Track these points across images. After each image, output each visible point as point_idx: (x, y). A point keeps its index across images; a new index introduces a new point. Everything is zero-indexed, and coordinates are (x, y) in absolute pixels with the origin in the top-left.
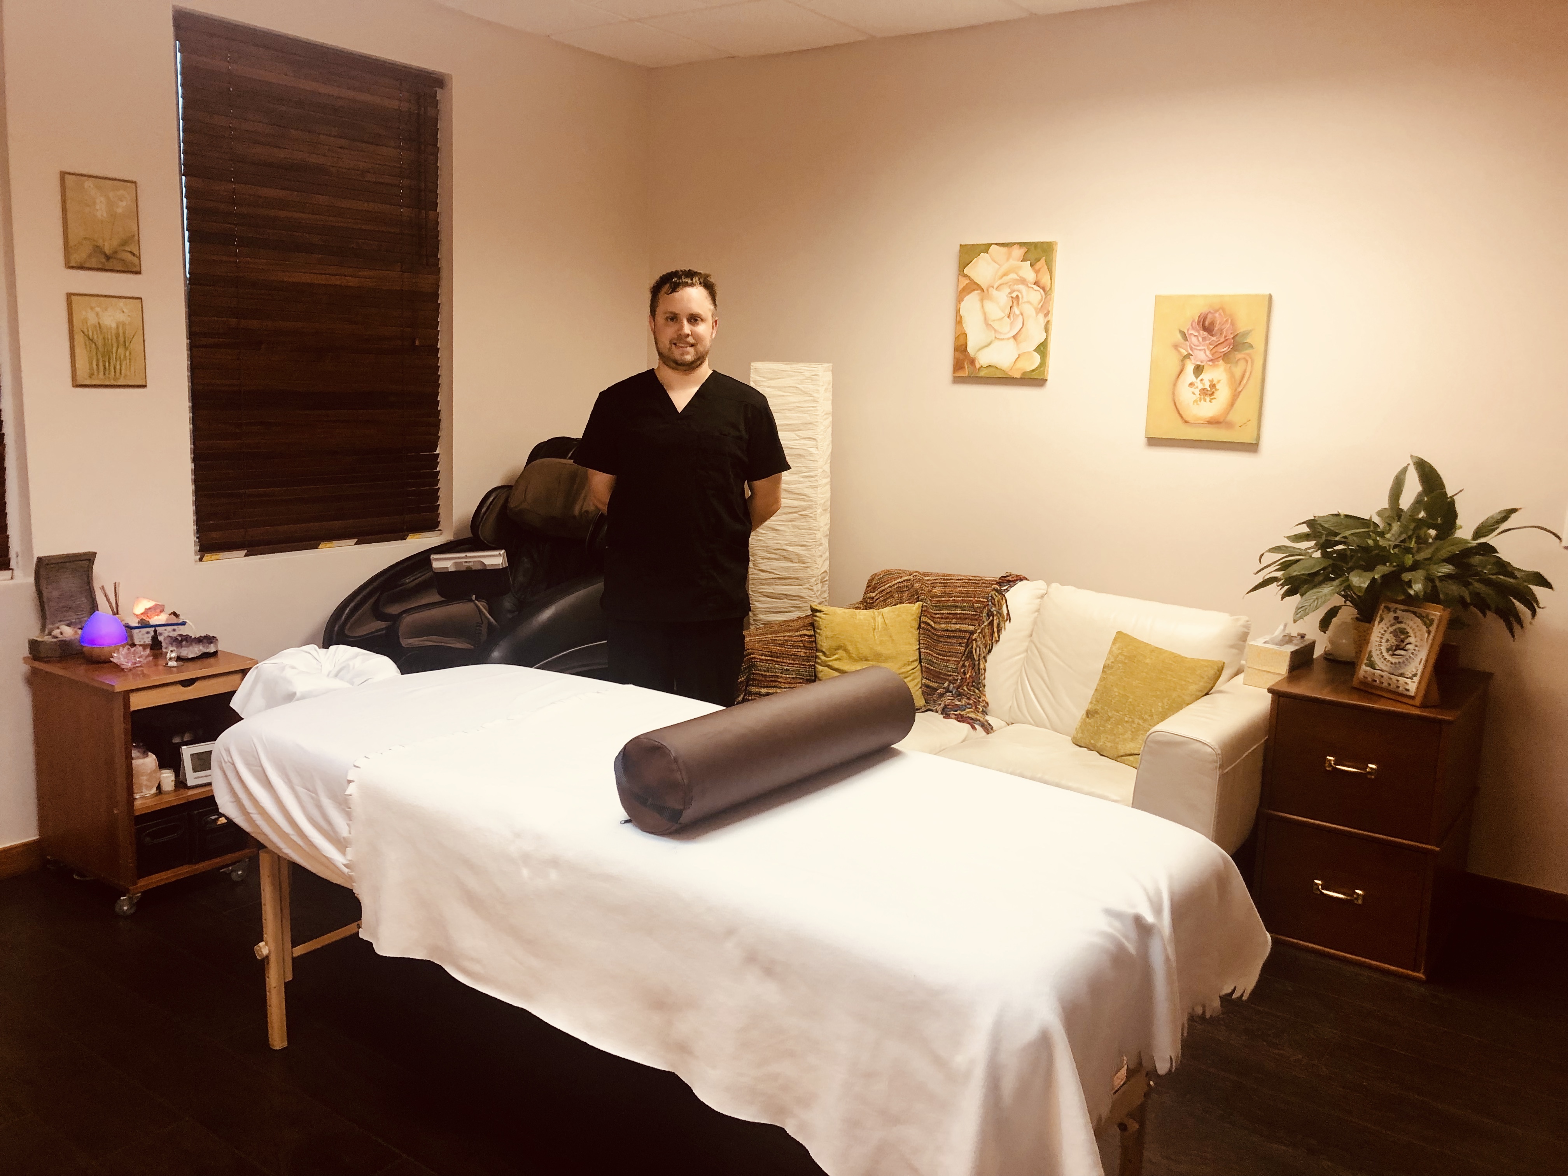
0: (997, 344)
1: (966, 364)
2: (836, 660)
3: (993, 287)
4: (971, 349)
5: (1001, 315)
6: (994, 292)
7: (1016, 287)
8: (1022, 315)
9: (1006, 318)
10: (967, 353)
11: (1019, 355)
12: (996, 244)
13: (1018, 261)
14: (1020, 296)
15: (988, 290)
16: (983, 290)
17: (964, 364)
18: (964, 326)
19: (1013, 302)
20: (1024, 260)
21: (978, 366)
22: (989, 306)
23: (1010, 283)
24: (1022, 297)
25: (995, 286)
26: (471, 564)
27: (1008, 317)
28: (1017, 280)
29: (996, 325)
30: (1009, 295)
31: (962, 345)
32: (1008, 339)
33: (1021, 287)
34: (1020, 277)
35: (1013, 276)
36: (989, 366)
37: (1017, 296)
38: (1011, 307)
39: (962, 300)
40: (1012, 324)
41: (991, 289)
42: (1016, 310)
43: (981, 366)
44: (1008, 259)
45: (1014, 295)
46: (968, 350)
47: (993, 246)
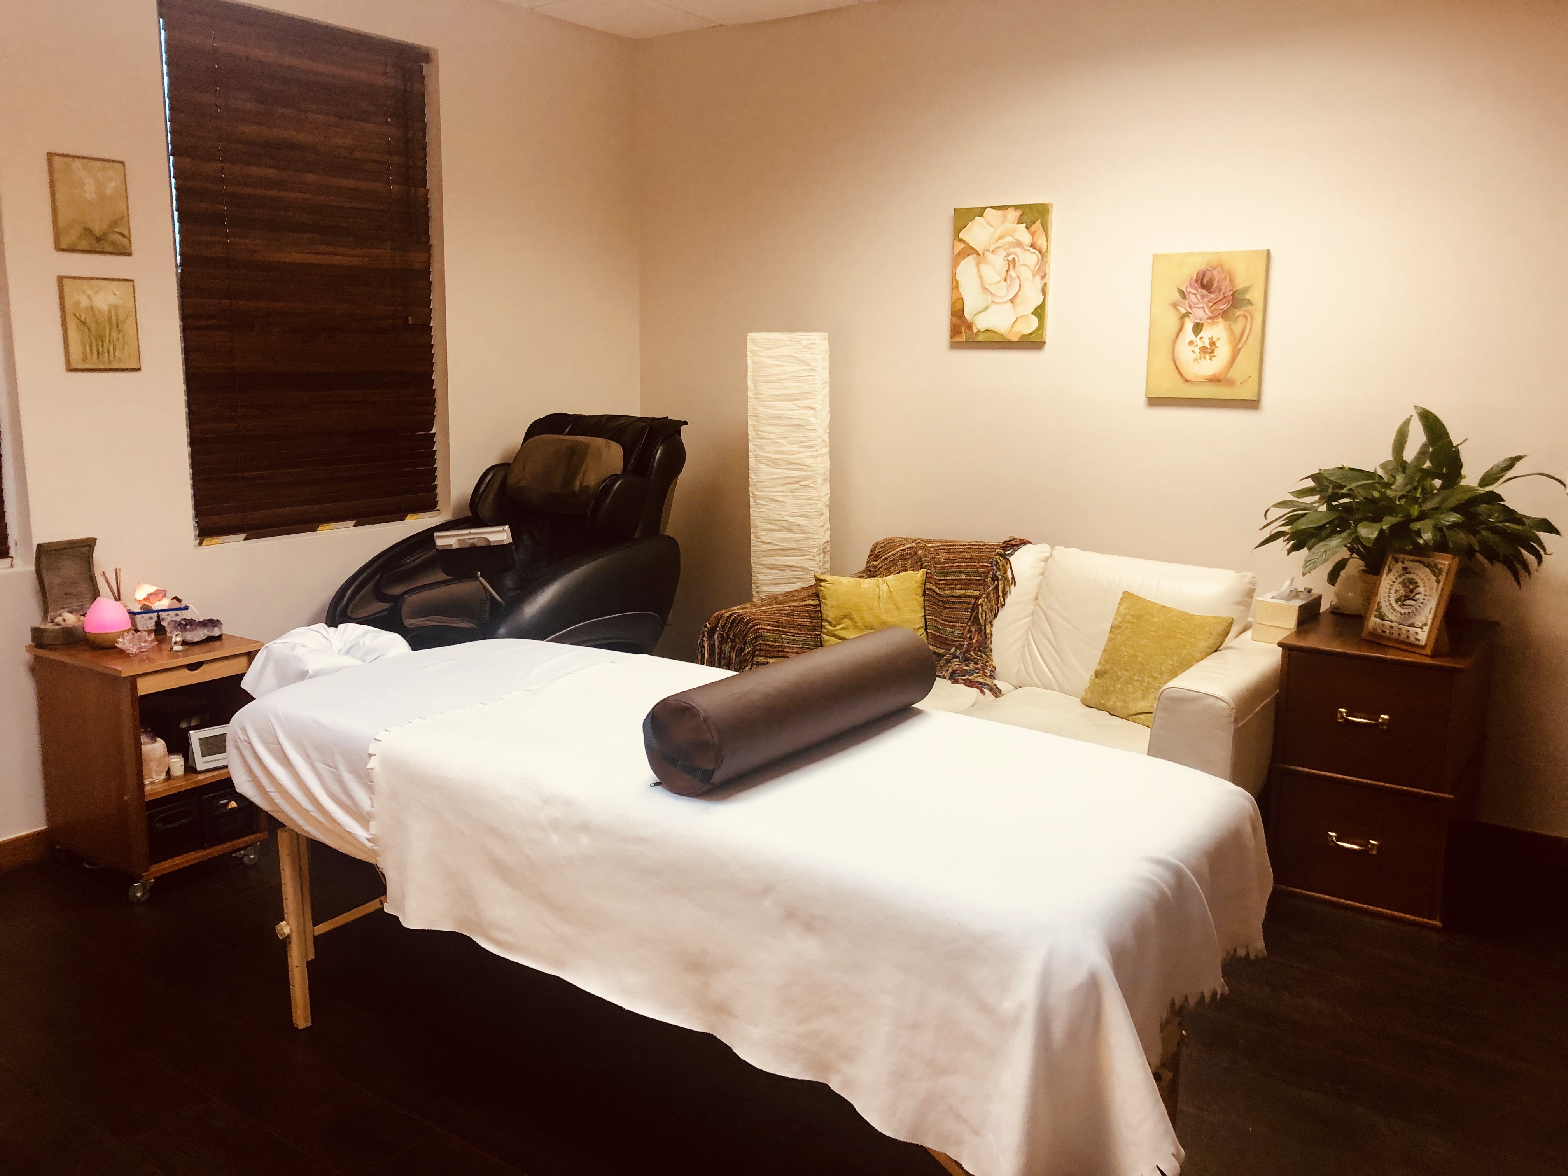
0: (993, 308)
1: (963, 329)
2: (843, 629)
3: (989, 251)
4: (968, 314)
5: (998, 278)
6: (989, 255)
7: (1012, 250)
8: (1019, 278)
9: (1003, 281)
10: (964, 318)
11: (1017, 318)
12: (991, 207)
13: (1014, 223)
14: (1016, 259)
15: (984, 254)
16: (979, 255)
17: (961, 329)
18: (960, 290)
19: (1009, 266)
20: (1019, 222)
21: (975, 331)
22: (985, 270)
23: (1007, 246)
24: (1019, 260)
25: (991, 250)
26: (474, 540)
27: (1005, 280)
28: (1012, 243)
29: (992, 289)
30: (1005, 259)
31: (959, 310)
32: (1006, 302)
33: (1018, 250)
34: (1016, 240)
35: (1009, 239)
36: (987, 330)
37: (1014, 259)
38: (1007, 271)
39: (958, 265)
40: (1008, 287)
41: (987, 253)
42: (1012, 273)
43: (979, 331)
44: (1003, 223)
45: (1010, 258)
46: (965, 315)
47: (988, 209)
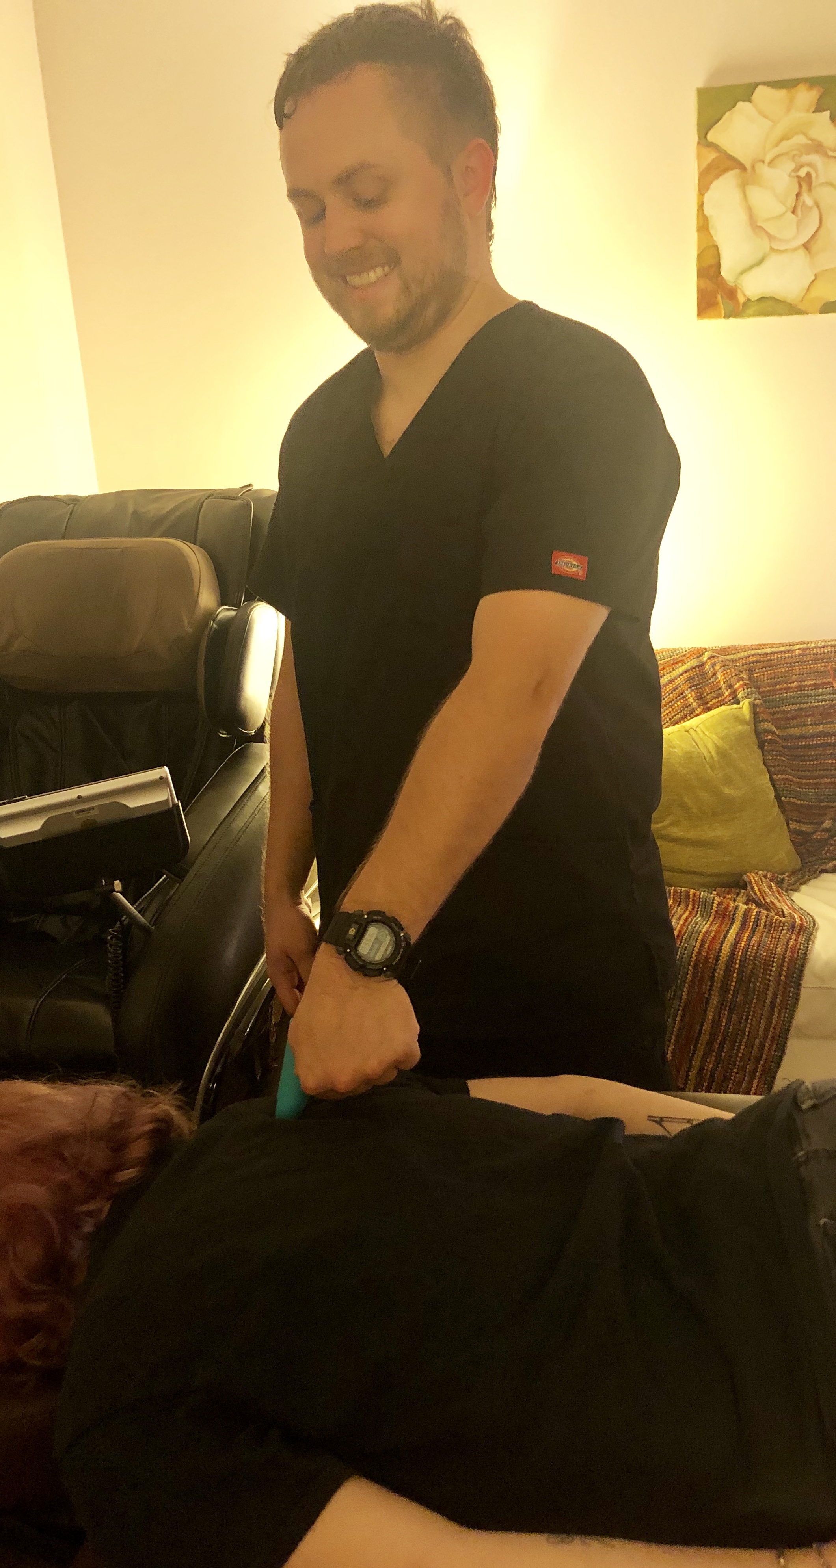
0: (773, 261)
1: (719, 297)
3: (763, 162)
4: (727, 272)
5: (779, 209)
6: (765, 171)
7: (806, 158)
8: (818, 207)
9: (789, 214)
10: (719, 279)
11: (816, 275)
12: (766, 84)
13: (808, 111)
14: (813, 175)
15: (753, 167)
16: (742, 167)
17: (716, 298)
18: (712, 232)
19: (800, 186)
20: (819, 109)
21: (742, 299)
22: (756, 195)
23: (795, 152)
24: (817, 176)
25: (767, 159)
26: (92, 813)
27: (793, 212)
28: (806, 145)
29: (771, 228)
30: (793, 174)
31: (711, 266)
32: (795, 249)
33: (815, 158)
34: (812, 140)
35: (800, 139)
36: (763, 298)
37: (808, 175)
38: (797, 195)
39: (707, 189)
40: (799, 224)
41: (759, 166)
42: (807, 199)
43: (749, 300)
44: (789, 110)
45: (802, 173)
46: (722, 274)
47: (760, 87)
